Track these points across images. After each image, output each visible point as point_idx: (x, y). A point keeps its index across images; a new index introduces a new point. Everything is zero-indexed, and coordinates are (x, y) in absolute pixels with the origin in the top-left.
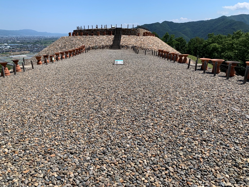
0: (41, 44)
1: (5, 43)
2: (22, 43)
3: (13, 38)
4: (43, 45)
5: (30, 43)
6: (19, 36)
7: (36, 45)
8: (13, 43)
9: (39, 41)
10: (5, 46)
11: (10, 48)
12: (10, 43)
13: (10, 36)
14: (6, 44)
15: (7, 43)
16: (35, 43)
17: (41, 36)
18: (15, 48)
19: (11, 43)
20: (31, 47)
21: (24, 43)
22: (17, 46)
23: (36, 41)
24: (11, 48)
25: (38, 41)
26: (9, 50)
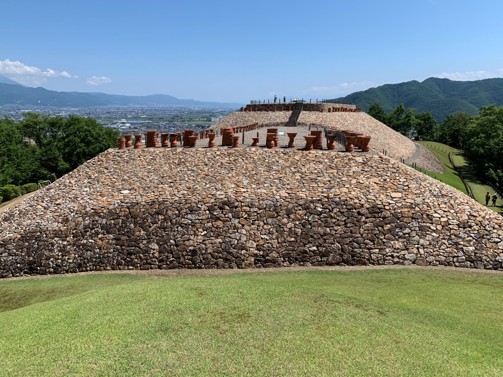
0: (183, 121)
1: (122, 118)
2: (150, 119)
3: (136, 111)
4: (186, 122)
5: (164, 119)
6: (145, 107)
7: (174, 124)
8: (135, 118)
9: (179, 116)
10: (122, 123)
11: (130, 127)
12: (130, 118)
13: (132, 106)
14: (124, 121)
15: (126, 118)
16: (173, 120)
17: (182, 108)
18: (139, 127)
19: (133, 118)
20: (165, 125)
21: (154, 119)
22: (142, 123)
23: (174, 116)
24: (132, 127)
25: (177, 117)
26: (129, 130)
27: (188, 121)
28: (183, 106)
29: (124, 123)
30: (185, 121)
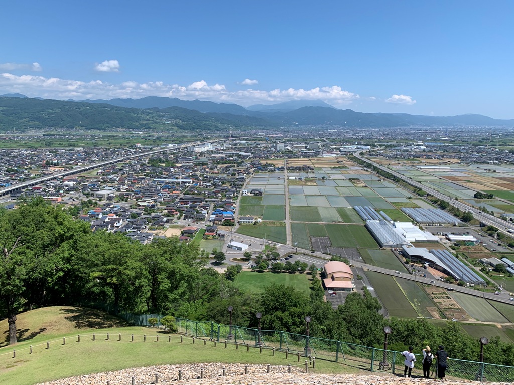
0: (492, 145)
1: (420, 140)
2: (451, 142)
3: (438, 132)
4: (497, 147)
5: (469, 143)
6: (450, 128)
7: (480, 148)
8: (434, 140)
9: (489, 139)
10: (417, 145)
11: (424, 151)
12: (428, 140)
13: (435, 127)
14: (420, 143)
15: (424, 140)
16: (480, 143)
17: (497, 129)
18: (435, 150)
19: (431, 140)
20: (467, 150)
21: (456, 142)
22: (440, 146)
23: (483, 139)
24: (426, 151)
25: (486, 140)
26: (422, 154)
27: (500, 145)
28: (499, 127)
29: (420, 145)
30: (495, 145)
